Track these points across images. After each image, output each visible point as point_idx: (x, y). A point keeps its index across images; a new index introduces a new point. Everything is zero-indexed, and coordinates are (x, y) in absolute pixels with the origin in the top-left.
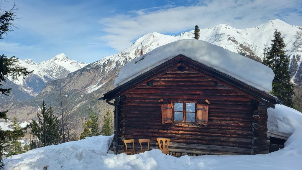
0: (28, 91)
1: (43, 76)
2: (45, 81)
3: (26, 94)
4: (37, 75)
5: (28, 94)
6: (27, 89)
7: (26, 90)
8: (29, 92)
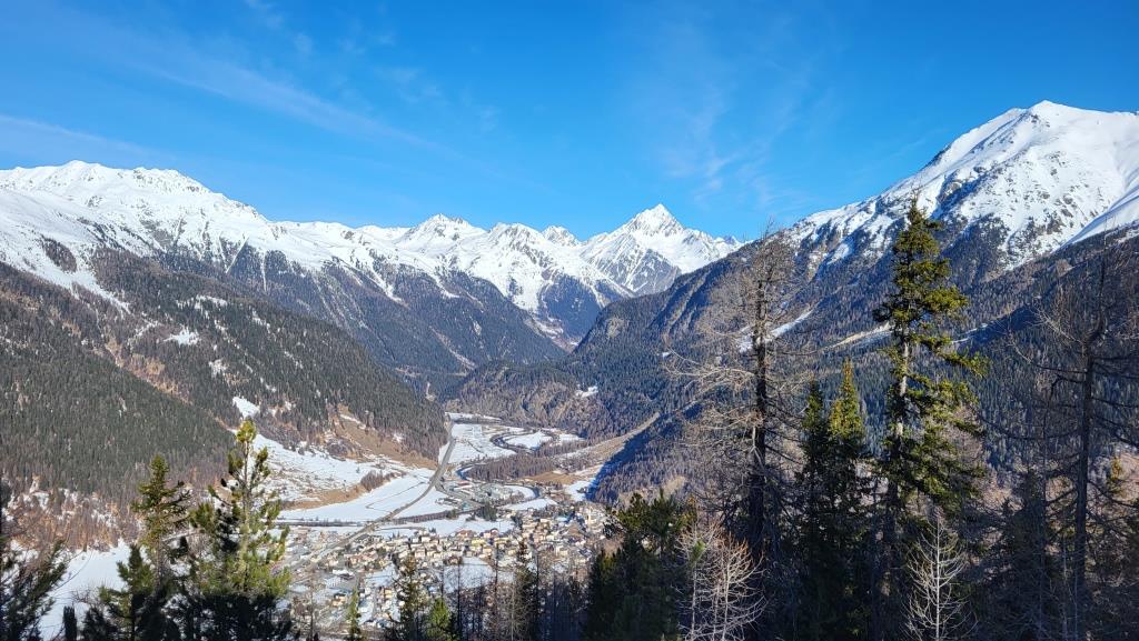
0: (551, 331)
1: (594, 283)
2: (601, 300)
3: (545, 340)
4: (577, 282)
5: (550, 341)
6: (548, 325)
7: (544, 328)
8: (553, 335)
